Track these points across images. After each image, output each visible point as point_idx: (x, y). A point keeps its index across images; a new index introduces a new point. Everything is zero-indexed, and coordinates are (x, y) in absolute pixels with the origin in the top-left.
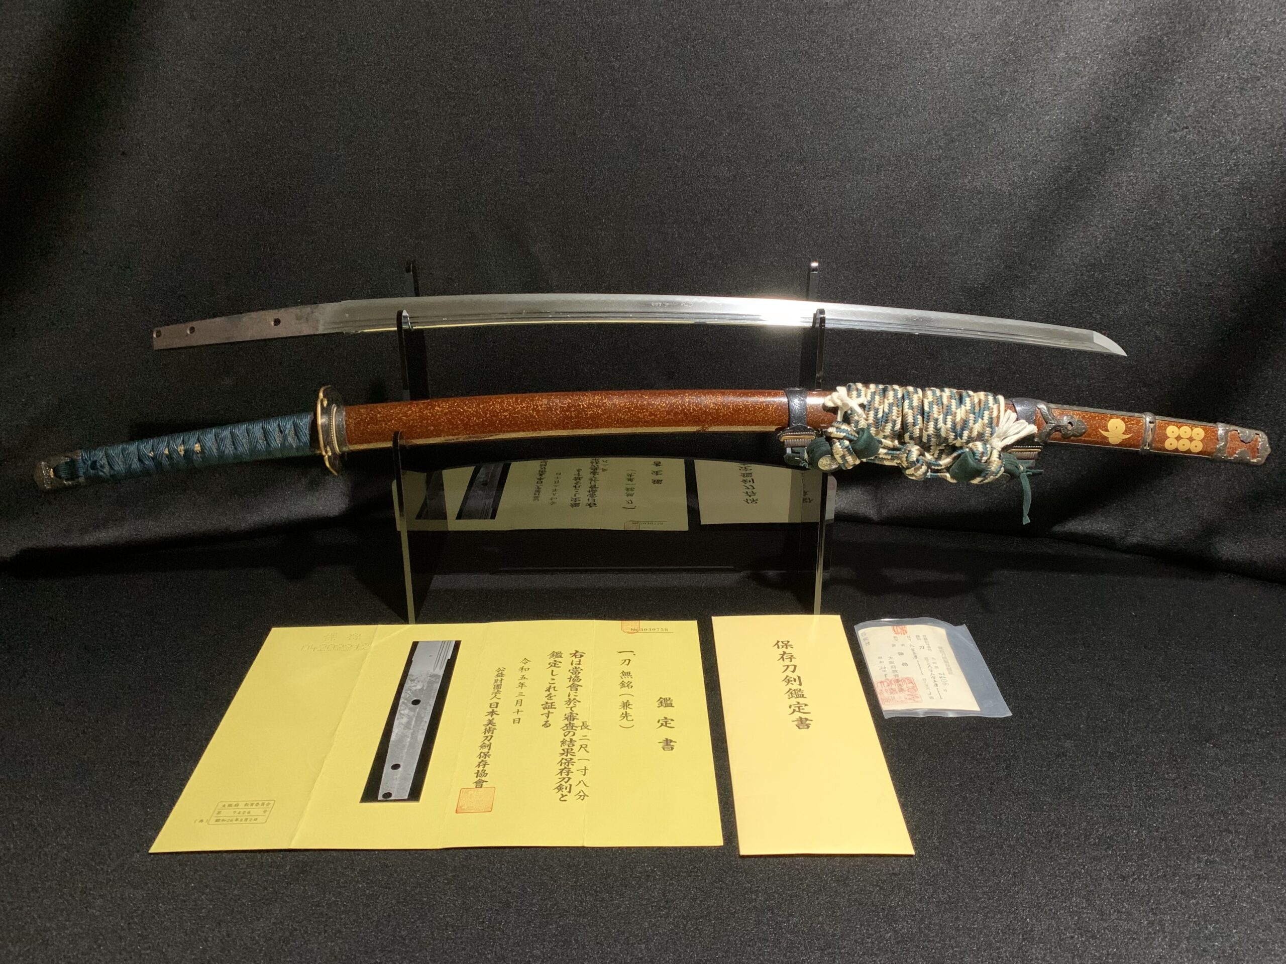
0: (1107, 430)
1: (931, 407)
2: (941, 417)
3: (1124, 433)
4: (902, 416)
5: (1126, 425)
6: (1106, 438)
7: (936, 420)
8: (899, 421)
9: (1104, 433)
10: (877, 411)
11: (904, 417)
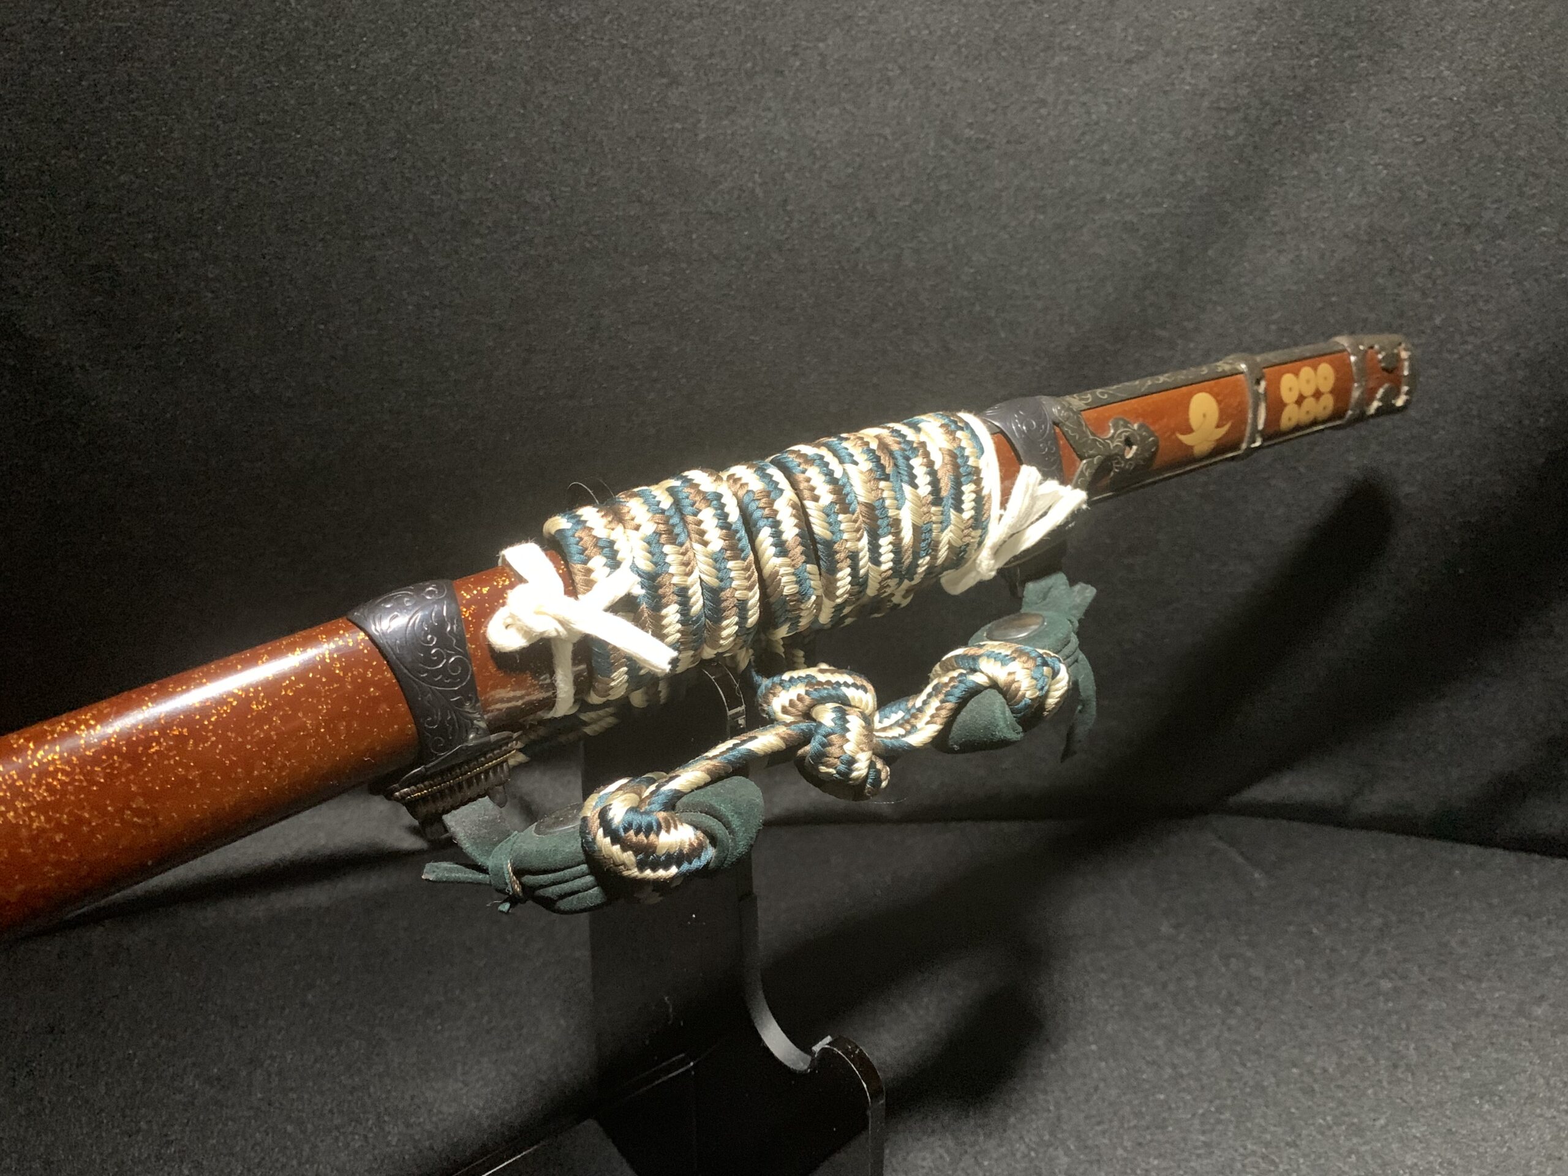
0: (1189, 430)
1: (833, 525)
2: (864, 542)
3: (1218, 426)
4: (761, 579)
5: (1219, 402)
6: (1191, 447)
7: (854, 557)
8: (754, 597)
9: (1186, 439)
10: (683, 594)
11: (767, 584)
